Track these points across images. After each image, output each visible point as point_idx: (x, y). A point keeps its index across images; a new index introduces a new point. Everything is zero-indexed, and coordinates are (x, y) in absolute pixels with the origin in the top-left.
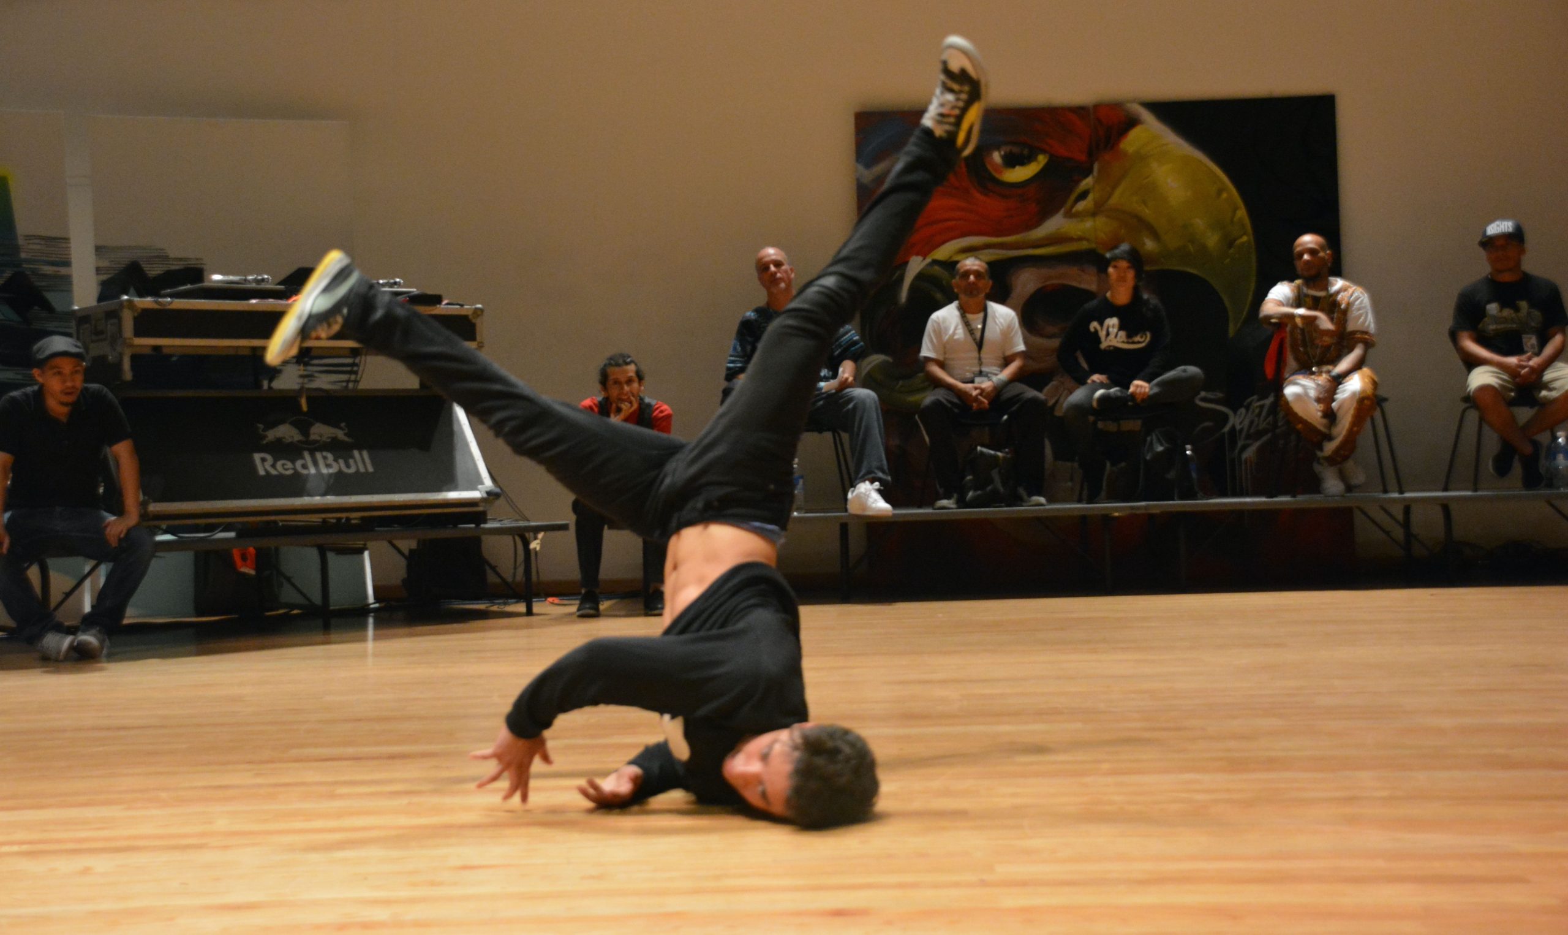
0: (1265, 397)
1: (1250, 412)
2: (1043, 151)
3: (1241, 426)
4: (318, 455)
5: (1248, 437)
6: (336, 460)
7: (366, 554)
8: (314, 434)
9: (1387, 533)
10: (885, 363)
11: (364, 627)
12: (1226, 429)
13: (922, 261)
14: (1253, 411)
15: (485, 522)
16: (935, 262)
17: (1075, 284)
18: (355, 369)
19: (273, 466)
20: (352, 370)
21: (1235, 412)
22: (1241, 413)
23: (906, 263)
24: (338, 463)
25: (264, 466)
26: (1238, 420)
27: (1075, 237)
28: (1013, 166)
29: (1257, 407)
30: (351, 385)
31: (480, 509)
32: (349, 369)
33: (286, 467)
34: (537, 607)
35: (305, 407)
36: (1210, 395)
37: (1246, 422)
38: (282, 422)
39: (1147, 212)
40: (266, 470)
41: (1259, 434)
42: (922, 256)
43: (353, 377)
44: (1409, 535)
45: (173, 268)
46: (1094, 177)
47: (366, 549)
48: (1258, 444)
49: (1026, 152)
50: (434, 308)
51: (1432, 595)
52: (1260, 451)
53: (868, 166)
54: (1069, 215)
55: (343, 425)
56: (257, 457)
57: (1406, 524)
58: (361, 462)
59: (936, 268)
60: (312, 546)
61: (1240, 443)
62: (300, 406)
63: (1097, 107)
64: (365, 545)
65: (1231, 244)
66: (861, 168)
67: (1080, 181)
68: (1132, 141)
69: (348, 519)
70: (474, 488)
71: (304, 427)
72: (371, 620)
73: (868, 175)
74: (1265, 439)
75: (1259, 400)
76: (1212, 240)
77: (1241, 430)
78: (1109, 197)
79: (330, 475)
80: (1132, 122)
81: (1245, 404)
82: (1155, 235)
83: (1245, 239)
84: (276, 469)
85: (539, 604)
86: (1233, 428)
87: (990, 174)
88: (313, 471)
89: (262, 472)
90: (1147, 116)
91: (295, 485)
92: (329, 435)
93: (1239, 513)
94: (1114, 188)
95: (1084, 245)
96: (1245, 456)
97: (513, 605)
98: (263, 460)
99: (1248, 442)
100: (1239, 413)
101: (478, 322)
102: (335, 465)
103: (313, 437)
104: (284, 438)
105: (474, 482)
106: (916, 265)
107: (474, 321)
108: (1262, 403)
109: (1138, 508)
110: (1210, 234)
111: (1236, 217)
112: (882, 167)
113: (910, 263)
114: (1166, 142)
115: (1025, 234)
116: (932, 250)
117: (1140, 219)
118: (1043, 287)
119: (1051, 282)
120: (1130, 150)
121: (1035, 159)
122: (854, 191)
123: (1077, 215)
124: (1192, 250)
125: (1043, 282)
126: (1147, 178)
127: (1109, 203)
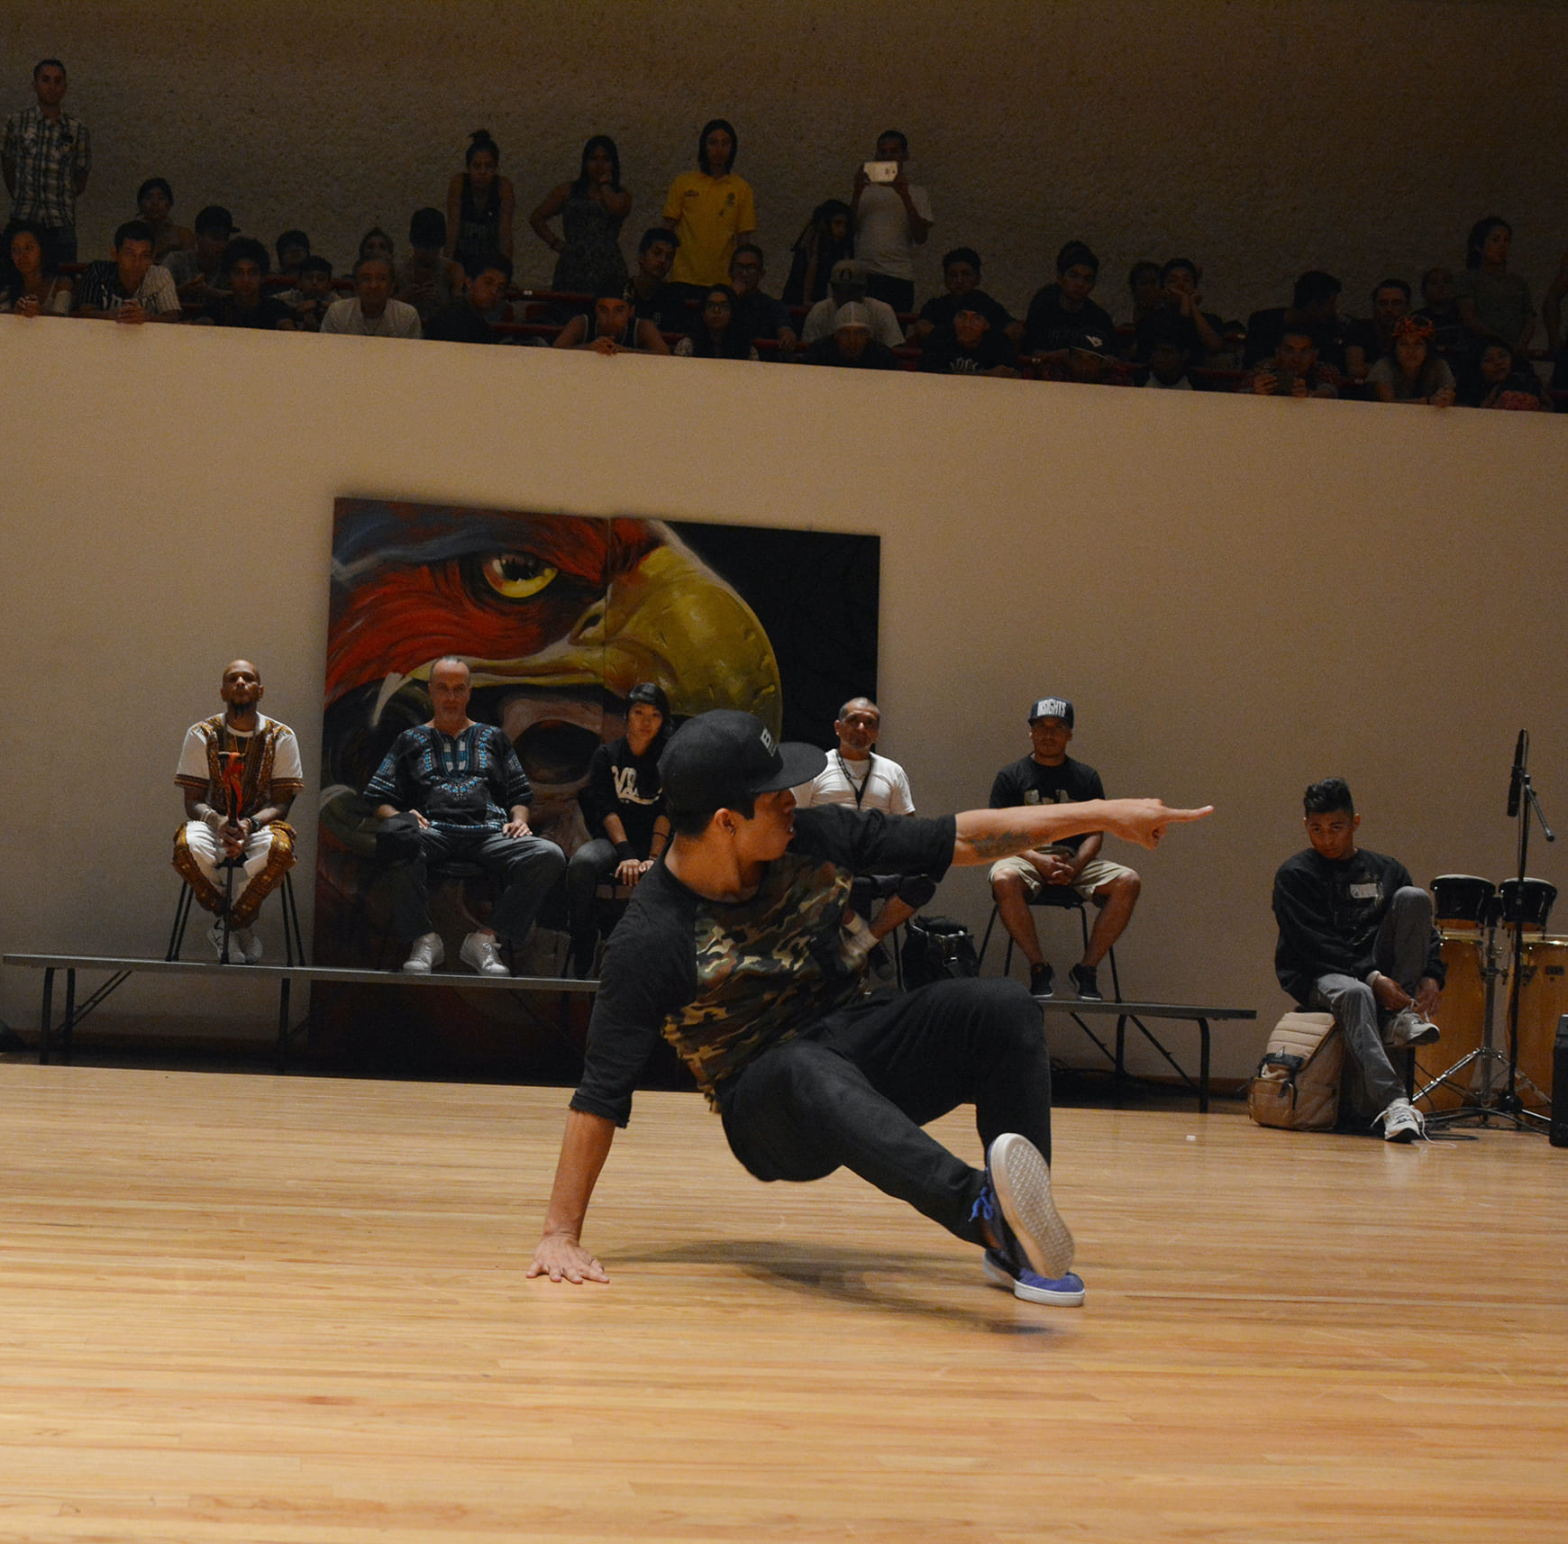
2: (551, 565)
10: (350, 793)
13: (404, 677)
16: (416, 682)
17: (577, 723)
23: (381, 681)
27: (581, 668)
28: (516, 580)
39: (664, 647)
42: (400, 673)
46: (606, 601)
49: (530, 564)
53: (346, 561)
54: (575, 642)
59: (417, 688)
63: (614, 520)
65: (756, 694)
66: (337, 563)
67: (592, 603)
68: (654, 563)
73: (347, 572)
76: (736, 687)
78: (622, 626)
80: (655, 542)
82: (672, 676)
83: (772, 689)
87: (487, 585)
90: (671, 536)
94: (630, 614)
95: (590, 678)
106: (393, 683)
110: (732, 679)
111: (764, 663)
112: (360, 565)
113: (386, 681)
114: (692, 569)
115: (525, 659)
116: (412, 669)
117: (655, 654)
118: (539, 723)
119: (547, 718)
120: (651, 573)
121: (542, 574)
122: (327, 589)
123: (586, 644)
124: (712, 696)
125: (541, 717)
126: (667, 608)
127: (622, 632)
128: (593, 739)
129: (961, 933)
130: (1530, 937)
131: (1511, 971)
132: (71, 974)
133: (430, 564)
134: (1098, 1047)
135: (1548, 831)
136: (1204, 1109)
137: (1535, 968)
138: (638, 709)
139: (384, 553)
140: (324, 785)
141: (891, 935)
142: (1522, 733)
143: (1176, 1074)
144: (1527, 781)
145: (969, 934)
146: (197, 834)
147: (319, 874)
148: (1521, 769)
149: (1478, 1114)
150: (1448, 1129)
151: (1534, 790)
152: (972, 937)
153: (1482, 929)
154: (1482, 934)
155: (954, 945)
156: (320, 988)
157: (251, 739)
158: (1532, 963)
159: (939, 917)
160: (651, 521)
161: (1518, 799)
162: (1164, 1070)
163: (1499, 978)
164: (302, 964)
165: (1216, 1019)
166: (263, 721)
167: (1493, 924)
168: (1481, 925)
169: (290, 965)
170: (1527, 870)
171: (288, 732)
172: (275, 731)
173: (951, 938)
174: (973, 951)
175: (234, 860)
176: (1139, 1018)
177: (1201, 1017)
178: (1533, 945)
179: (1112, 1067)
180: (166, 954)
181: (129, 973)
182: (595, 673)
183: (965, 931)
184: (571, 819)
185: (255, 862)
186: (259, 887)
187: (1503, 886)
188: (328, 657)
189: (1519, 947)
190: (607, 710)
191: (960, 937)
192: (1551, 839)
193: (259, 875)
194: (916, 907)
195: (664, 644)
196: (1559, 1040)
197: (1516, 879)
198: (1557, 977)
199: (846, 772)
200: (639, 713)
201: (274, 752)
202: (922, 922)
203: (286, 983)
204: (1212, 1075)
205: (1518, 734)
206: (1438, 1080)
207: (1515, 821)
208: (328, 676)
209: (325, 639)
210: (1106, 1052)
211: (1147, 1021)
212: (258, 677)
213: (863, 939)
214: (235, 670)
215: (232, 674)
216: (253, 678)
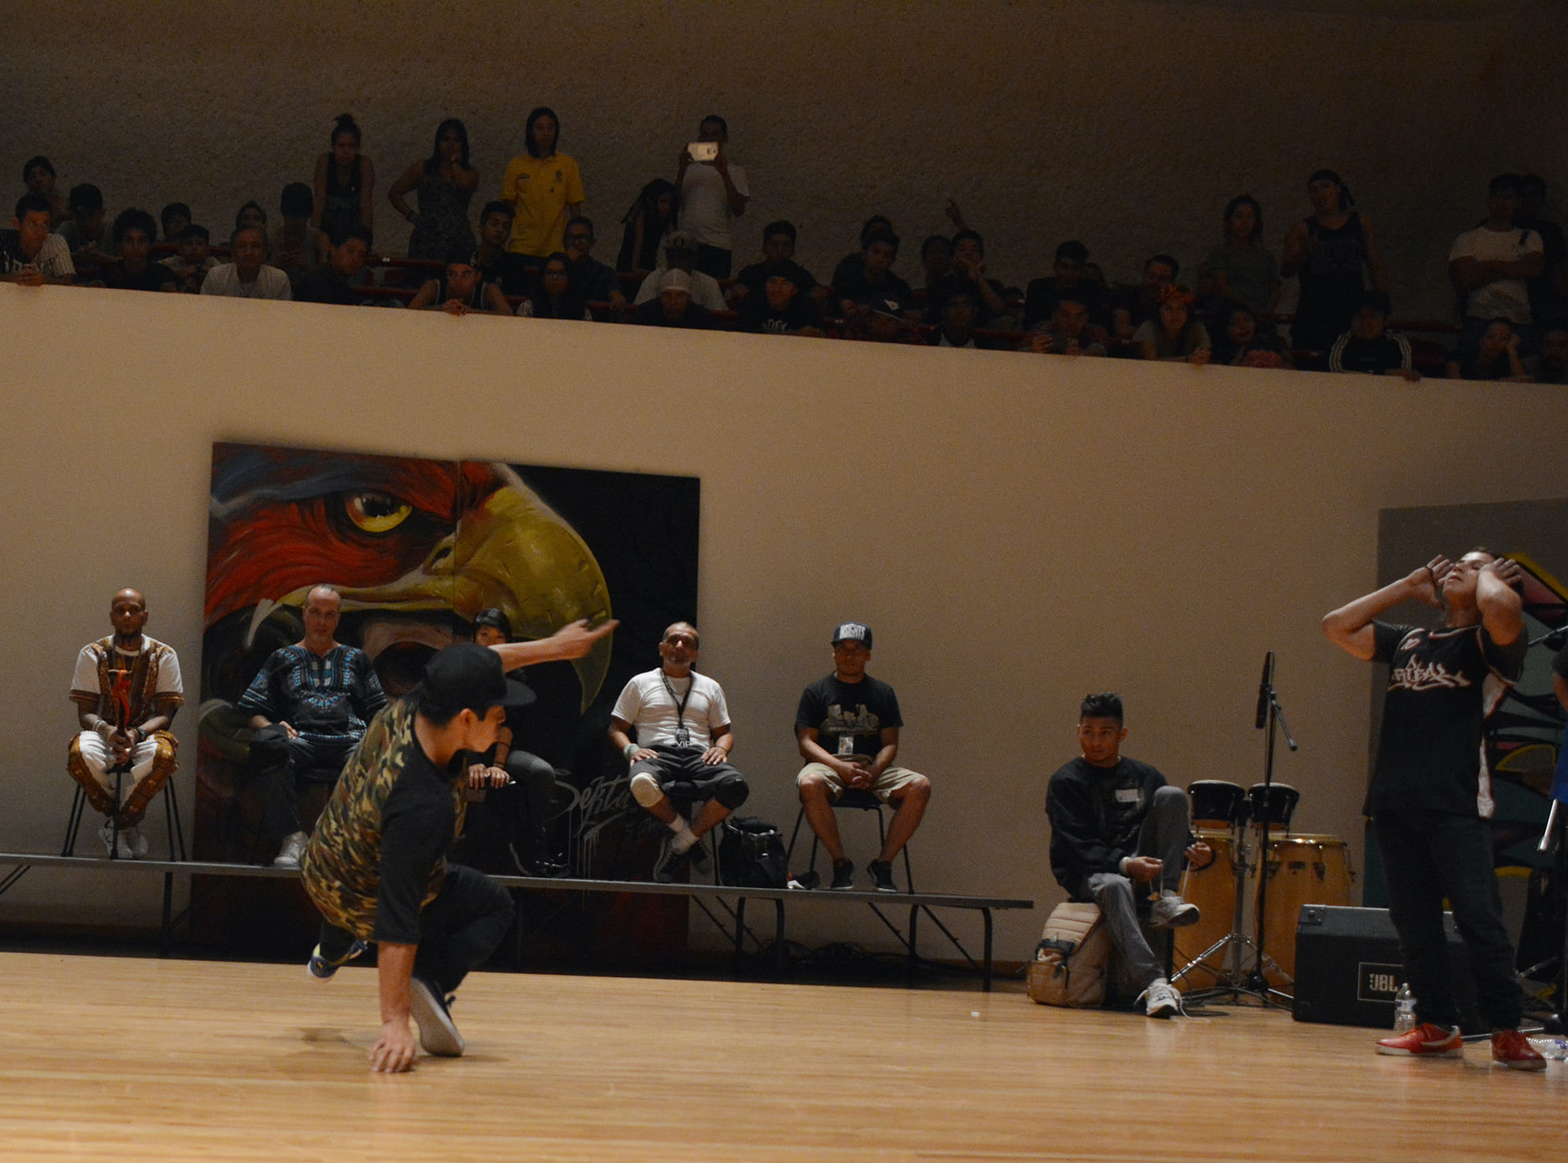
0: (616, 778)
1: (595, 793)
2: (407, 503)
3: (586, 806)
5: (592, 818)
9: (721, 926)
10: (228, 706)
12: (571, 808)
13: (275, 603)
14: (600, 792)
16: (286, 607)
17: (431, 645)
21: (581, 793)
22: (587, 793)
23: (255, 606)
26: (582, 800)
27: (433, 595)
28: (375, 516)
29: (604, 787)
37: (591, 803)
39: (507, 576)
41: (603, 816)
42: (272, 600)
44: (740, 927)
46: (456, 535)
48: (601, 826)
49: (388, 501)
51: (763, 989)
52: (602, 832)
53: (222, 499)
54: (428, 571)
57: (739, 916)
59: (286, 613)
61: (583, 824)
63: (464, 463)
66: (215, 501)
67: (444, 537)
68: (498, 502)
73: (224, 509)
74: (608, 822)
75: (605, 782)
76: (572, 612)
77: (585, 810)
78: (469, 559)
80: (499, 483)
81: (592, 783)
82: (515, 602)
86: (578, 806)
87: (349, 520)
90: (513, 477)
94: (476, 548)
95: (441, 605)
96: (586, 838)
99: (593, 823)
100: (585, 791)
106: (265, 608)
108: (606, 784)
110: (569, 605)
111: (596, 592)
112: (235, 503)
113: (259, 605)
114: (533, 508)
115: (383, 587)
116: (282, 596)
117: (500, 583)
118: (400, 643)
119: (405, 639)
120: (496, 511)
121: (398, 510)
122: (207, 524)
123: (436, 572)
124: (551, 621)
125: (396, 639)
126: (509, 542)
127: (470, 563)
129: (772, 832)
130: (1276, 836)
131: (1259, 866)
133: (300, 503)
134: (892, 933)
135: (1292, 742)
136: (987, 989)
137: (1279, 864)
138: (484, 631)
139: (257, 492)
140: (203, 699)
141: (709, 834)
142: (1268, 656)
143: (960, 956)
144: (1273, 697)
145: (779, 833)
146: (89, 743)
147: (199, 780)
148: (1268, 686)
149: (1229, 992)
150: (1203, 1006)
151: (1280, 705)
152: (781, 835)
153: (1233, 829)
154: (1233, 833)
156: (199, 880)
157: (137, 657)
158: (1277, 859)
160: (497, 464)
161: (1265, 713)
162: (951, 954)
163: (1248, 872)
164: (184, 859)
165: (998, 909)
166: (147, 642)
167: (1242, 824)
168: (1232, 825)
169: (172, 859)
170: (1273, 776)
171: (170, 652)
172: (159, 650)
173: (764, 837)
174: (782, 848)
175: (122, 765)
176: (929, 907)
177: (985, 907)
178: (1278, 842)
179: (906, 951)
180: (61, 851)
181: (28, 867)
182: (445, 600)
183: (775, 830)
185: (142, 768)
186: (145, 789)
187: (1252, 790)
188: (207, 585)
189: (1266, 844)
190: (456, 633)
191: (770, 836)
192: (1294, 749)
193: (145, 779)
194: (732, 809)
195: (507, 574)
196: (1300, 927)
197: (1263, 784)
198: (1300, 872)
199: (669, 689)
200: (485, 635)
201: (158, 670)
202: (735, 821)
203: (169, 877)
204: (994, 957)
205: (1265, 655)
206: (1194, 962)
207: (1262, 734)
208: (207, 602)
209: (204, 569)
210: (900, 937)
211: (936, 910)
212: (143, 604)
213: (685, 837)
214: (122, 603)
215: (120, 606)
216: (138, 609)
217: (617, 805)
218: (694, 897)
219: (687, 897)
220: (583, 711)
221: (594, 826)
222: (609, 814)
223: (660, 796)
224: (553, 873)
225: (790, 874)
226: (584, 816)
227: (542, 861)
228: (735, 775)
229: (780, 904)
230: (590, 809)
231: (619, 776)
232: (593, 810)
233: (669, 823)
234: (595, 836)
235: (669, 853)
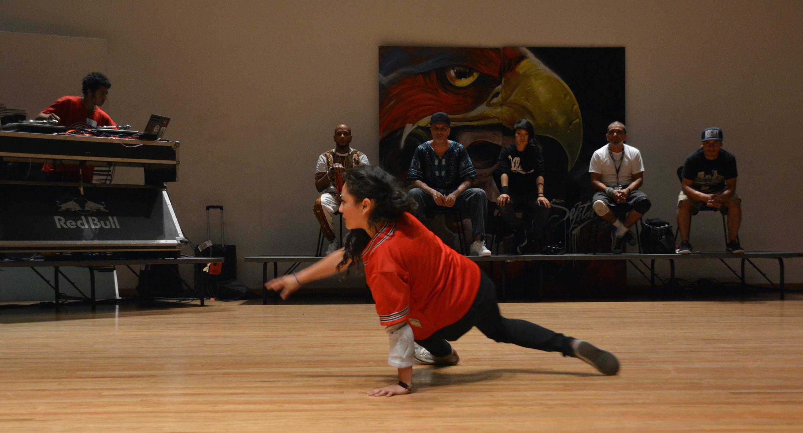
0: (586, 203)
1: (577, 211)
2: (477, 71)
3: (573, 218)
4: (90, 218)
5: (575, 224)
6: (99, 221)
7: (115, 272)
8: (88, 207)
9: (643, 273)
11: (114, 310)
12: (565, 219)
13: (413, 125)
14: (579, 210)
15: (180, 257)
16: (419, 127)
17: (491, 141)
18: (110, 173)
19: (65, 223)
20: (108, 174)
21: (570, 211)
22: (573, 211)
23: (404, 127)
24: (101, 223)
25: (60, 224)
26: (571, 214)
27: (492, 117)
28: (461, 78)
29: (581, 208)
30: (108, 182)
31: (177, 250)
32: (107, 173)
33: (71, 224)
34: (206, 302)
35: (82, 193)
36: (557, 201)
37: (575, 216)
38: (70, 200)
39: (528, 105)
40: (61, 226)
41: (581, 222)
42: (412, 124)
43: (109, 178)
44: (653, 274)
45: (9, 114)
46: (502, 85)
47: (115, 269)
48: (581, 226)
49: (467, 71)
50: (153, 142)
51: (664, 305)
52: (582, 230)
53: (385, 75)
54: (489, 105)
55: (103, 203)
56: (56, 218)
57: (652, 269)
58: (113, 223)
59: (420, 130)
60: (86, 267)
61: (571, 227)
62: (80, 192)
63: (505, 48)
64: (114, 267)
65: (570, 123)
66: (381, 75)
67: (495, 87)
68: (523, 67)
69: (105, 253)
70: (174, 239)
71: (82, 204)
72: (117, 307)
73: (385, 80)
74: (584, 224)
75: (582, 204)
76: (561, 121)
77: (572, 219)
78: (509, 97)
79: (96, 229)
80: (523, 57)
81: (575, 206)
82: (534, 117)
83: (578, 120)
84: (67, 225)
85: (208, 300)
86: (569, 217)
87: (448, 81)
88: (86, 226)
89: (59, 226)
90: (530, 54)
91: (77, 234)
92: (97, 208)
93: (569, 262)
94: (512, 92)
95: (496, 121)
96: (574, 233)
97: (195, 301)
98: (60, 220)
99: (576, 225)
100: (572, 210)
101: (177, 150)
102: (98, 223)
103: (87, 209)
104: (71, 209)
105: (174, 235)
106: (409, 128)
107: (174, 149)
108: (583, 205)
109: (520, 258)
110: (560, 117)
111: (573, 109)
112: (392, 76)
113: (406, 128)
114: (539, 68)
115: (466, 114)
116: (418, 121)
117: (524, 108)
118: (475, 142)
119: (478, 140)
120: (521, 72)
121: (472, 75)
122: (378, 88)
123: (494, 105)
124: (551, 125)
125: (475, 140)
126: (529, 87)
127: (510, 99)
128: (498, 147)
129: (666, 225)
132: (275, 265)
133: (424, 74)
134: (732, 272)
136: (782, 299)
138: (519, 132)
139: (403, 71)
141: (634, 227)
143: (769, 283)
145: (670, 226)
146: (325, 199)
152: (672, 227)
155: (663, 231)
159: (656, 219)
160: (521, 48)
162: (763, 281)
165: (786, 258)
166: (352, 150)
172: (358, 153)
173: (662, 228)
174: (672, 233)
176: (751, 259)
177: (780, 258)
179: (740, 281)
180: (315, 253)
181: (300, 263)
182: (498, 118)
183: (668, 224)
184: (490, 184)
188: (380, 118)
190: (504, 135)
191: (666, 227)
194: (643, 213)
195: (528, 103)
199: (613, 158)
200: (519, 134)
202: (648, 221)
204: (785, 282)
208: (380, 127)
209: (378, 110)
210: (736, 274)
211: (754, 260)
212: (350, 131)
213: (622, 229)
214: (340, 130)
215: (339, 132)
216: (348, 133)
217: (588, 216)
218: (630, 261)
219: (626, 260)
220: (569, 170)
221: (577, 227)
222: (584, 220)
223: (608, 210)
224: (557, 252)
225: (677, 246)
226: (572, 222)
227: (551, 246)
228: (643, 197)
229: (672, 261)
230: (575, 219)
231: (589, 201)
232: (577, 218)
233: (613, 223)
234: (578, 232)
235: (616, 239)
